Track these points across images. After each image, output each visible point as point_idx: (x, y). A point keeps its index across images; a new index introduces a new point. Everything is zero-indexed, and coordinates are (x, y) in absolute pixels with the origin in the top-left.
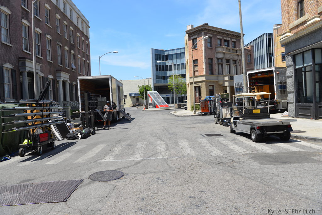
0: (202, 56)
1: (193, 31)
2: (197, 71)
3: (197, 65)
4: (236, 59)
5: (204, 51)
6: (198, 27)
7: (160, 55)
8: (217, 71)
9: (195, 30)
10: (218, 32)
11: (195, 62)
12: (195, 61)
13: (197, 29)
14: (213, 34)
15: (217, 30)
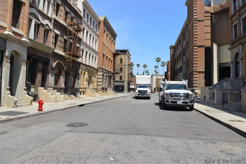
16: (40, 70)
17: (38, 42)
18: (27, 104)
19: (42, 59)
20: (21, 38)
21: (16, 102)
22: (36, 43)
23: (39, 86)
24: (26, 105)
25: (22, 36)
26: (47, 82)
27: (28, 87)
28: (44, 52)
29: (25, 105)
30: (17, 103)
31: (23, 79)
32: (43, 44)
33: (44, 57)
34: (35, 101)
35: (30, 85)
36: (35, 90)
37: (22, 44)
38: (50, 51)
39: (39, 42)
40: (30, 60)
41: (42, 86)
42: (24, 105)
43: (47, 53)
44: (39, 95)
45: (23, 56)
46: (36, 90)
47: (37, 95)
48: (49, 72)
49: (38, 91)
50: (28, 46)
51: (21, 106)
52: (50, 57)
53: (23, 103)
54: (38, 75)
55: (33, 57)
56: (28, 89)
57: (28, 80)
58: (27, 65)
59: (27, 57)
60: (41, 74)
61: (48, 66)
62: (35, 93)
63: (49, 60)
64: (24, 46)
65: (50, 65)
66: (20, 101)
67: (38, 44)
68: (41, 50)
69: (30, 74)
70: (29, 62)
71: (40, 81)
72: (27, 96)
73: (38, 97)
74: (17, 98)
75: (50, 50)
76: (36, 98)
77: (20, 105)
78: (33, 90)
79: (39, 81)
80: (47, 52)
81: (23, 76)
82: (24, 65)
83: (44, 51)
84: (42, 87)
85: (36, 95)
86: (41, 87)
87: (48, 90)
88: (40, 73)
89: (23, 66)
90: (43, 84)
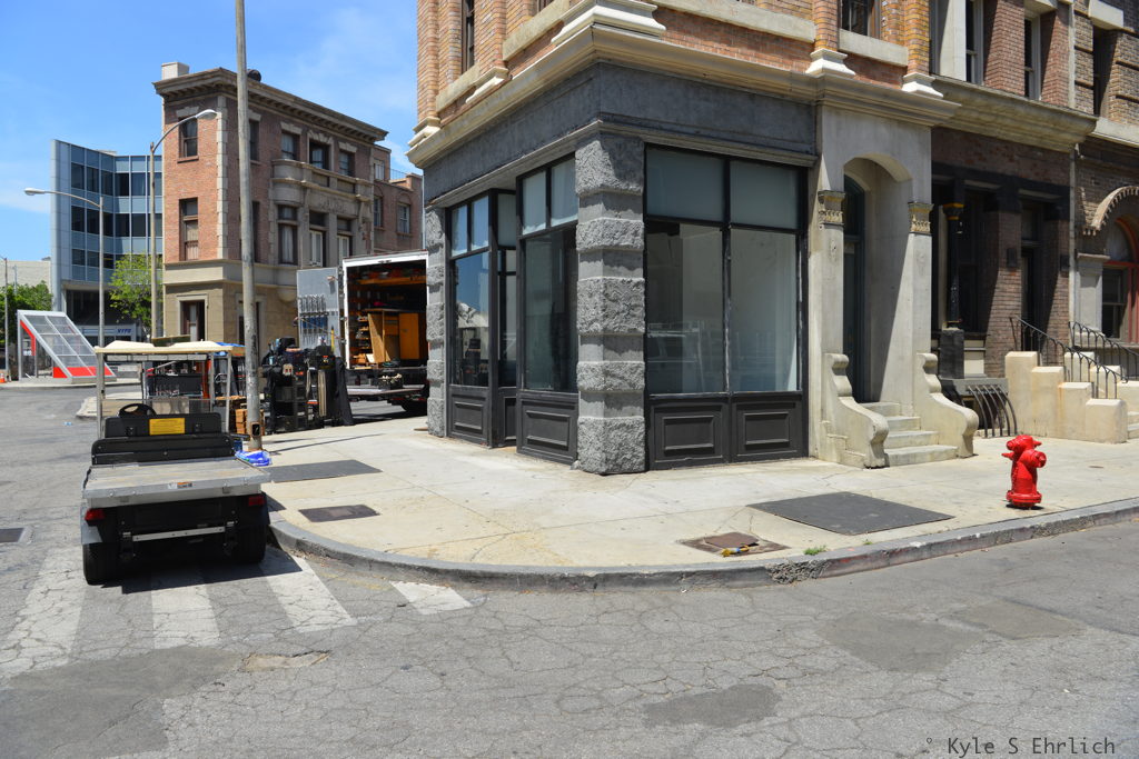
0: (214, 189)
1: (181, 88)
2: (195, 243)
3: (196, 221)
4: (348, 216)
5: (220, 171)
6: (202, 76)
7: (93, 172)
8: (274, 249)
9: (189, 86)
10: (286, 107)
11: (189, 207)
12: (187, 205)
13: (199, 84)
14: (263, 113)
15: (280, 100)
16: (1011, 254)
17: (990, 90)
18: (946, 451)
19: (1022, 191)
20: (896, 83)
21: (879, 440)
22: (979, 100)
23: (1012, 345)
24: (935, 457)
25: (896, 72)
26: (1055, 319)
27: (949, 353)
28: (1032, 147)
29: (932, 453)
30: (885, 444)
31: (914, 313)
32: (1026, 100)
33: (1032, 177)
34: (990, 427)
35: (957, 343)
36: (989, 369)
37: (902, 112)
38: (1067, 137)
39: (998, 92)
40: (953, 201)
41: (1029, 342)
42: (928, 457)
43: (1050, 151)
44: (1009, 397)
45: (910, 180)
46: (995, 366)
47: (1002, 395)
48: (1064, 263)
49: (1003, 376)
50: (937, 123)
51: (908, 460)
52: (1067, 172)
53: (918, 441)
54: (999, 285)
55: (968, 182)
56: (947, 361)
57: (949, 316)
58: (934, 233)
59: (933, 185)
60: (1018, 276)
61: (1061, 225)
62: (988, 386)
63: (1063, 191)
64: (914, 126)
65: (1068, 220)
66: (905, 433)
67: (993, 101)
68: (1013, 136)
69: (956, 281)
70: (948, 212)
71: (1018, 318)
72: (942, 406)
73: (1007, 406)
74: (887, 412)
75: (1064, 132)
76: (995, 413)
77: (904, 456)
78: (974, 367)
79: (1006, 313)
80: (1049, 144)
81: (915, 290)
82: (917, 233)
83: (1032, 141)
84: (1028, 349)
85: (995, 395)
86: (1022, 350)
87: (1068, 364)
88: (1012, 269)
89: (911, 237)
90: (1035, 333)
